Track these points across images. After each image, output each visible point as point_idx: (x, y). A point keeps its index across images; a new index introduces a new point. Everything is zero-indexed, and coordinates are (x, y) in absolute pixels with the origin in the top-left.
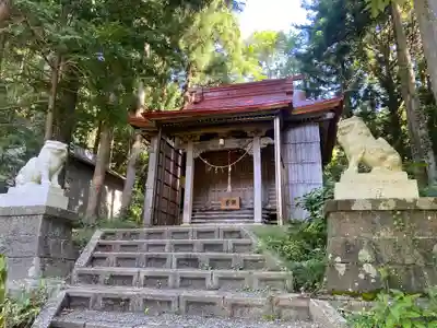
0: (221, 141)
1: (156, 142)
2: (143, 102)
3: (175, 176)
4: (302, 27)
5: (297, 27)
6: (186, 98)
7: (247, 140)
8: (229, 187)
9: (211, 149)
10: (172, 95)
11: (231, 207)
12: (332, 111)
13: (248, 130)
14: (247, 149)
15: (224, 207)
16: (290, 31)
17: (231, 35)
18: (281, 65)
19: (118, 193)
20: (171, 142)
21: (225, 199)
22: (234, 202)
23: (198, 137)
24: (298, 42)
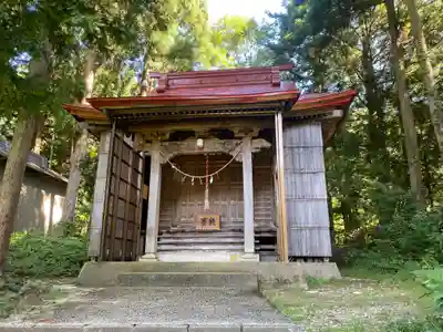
0: (200, 142)
1: (107, 139)
2: (90, 87)
3: (134, 187)
4: (276, 16)
5: (270, 15)
6: (143, 88)
7: (235, 142)
8: (207, 201)
9: (185, 152)
10: (127, 82)
11: (208, 227)
12: (338, 108)
13: (236, 128)
14: (234, 154)
15: (199, 227)
16: (262, 20)
17: (198, 17)
18: (250, 58)
19: (58, 198)
20: (128, 140)
21: (201, 217)
22: (212, 221)
23: (168, 136)
24: (270, 32)
